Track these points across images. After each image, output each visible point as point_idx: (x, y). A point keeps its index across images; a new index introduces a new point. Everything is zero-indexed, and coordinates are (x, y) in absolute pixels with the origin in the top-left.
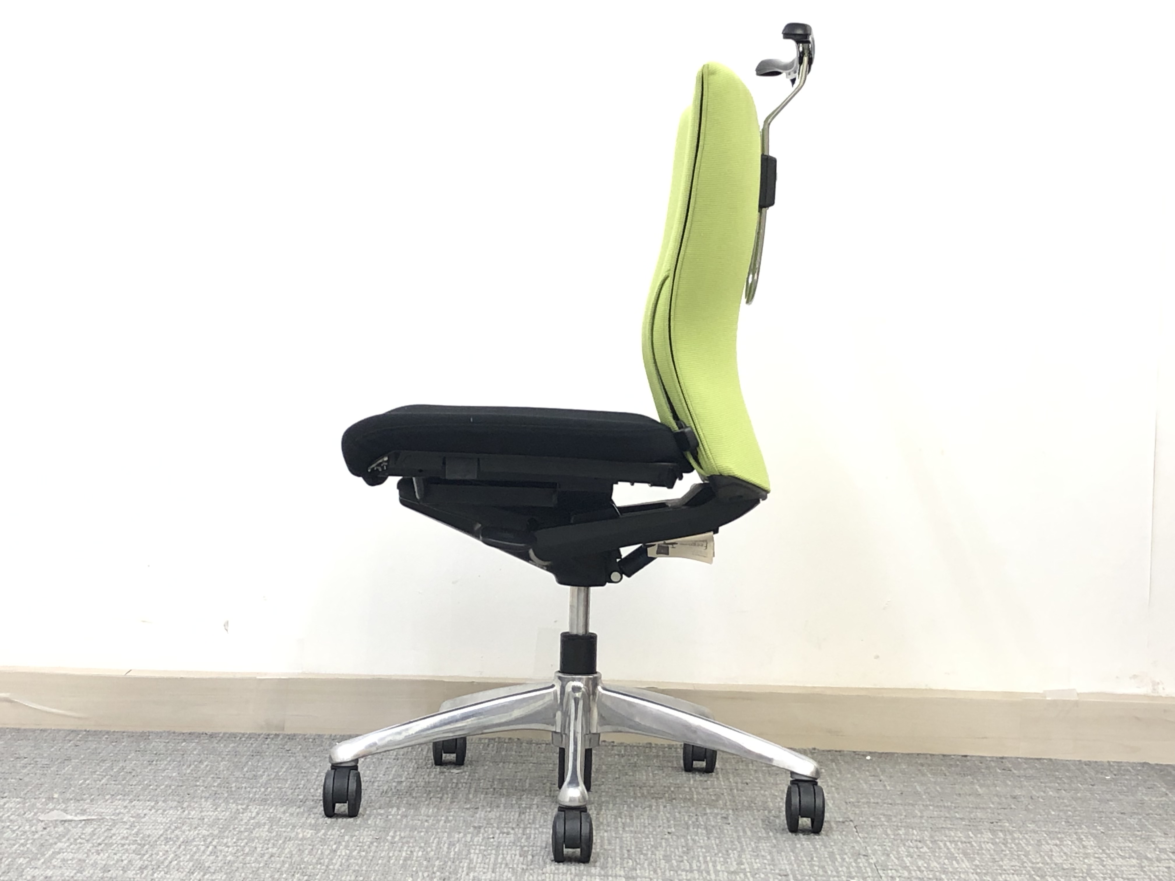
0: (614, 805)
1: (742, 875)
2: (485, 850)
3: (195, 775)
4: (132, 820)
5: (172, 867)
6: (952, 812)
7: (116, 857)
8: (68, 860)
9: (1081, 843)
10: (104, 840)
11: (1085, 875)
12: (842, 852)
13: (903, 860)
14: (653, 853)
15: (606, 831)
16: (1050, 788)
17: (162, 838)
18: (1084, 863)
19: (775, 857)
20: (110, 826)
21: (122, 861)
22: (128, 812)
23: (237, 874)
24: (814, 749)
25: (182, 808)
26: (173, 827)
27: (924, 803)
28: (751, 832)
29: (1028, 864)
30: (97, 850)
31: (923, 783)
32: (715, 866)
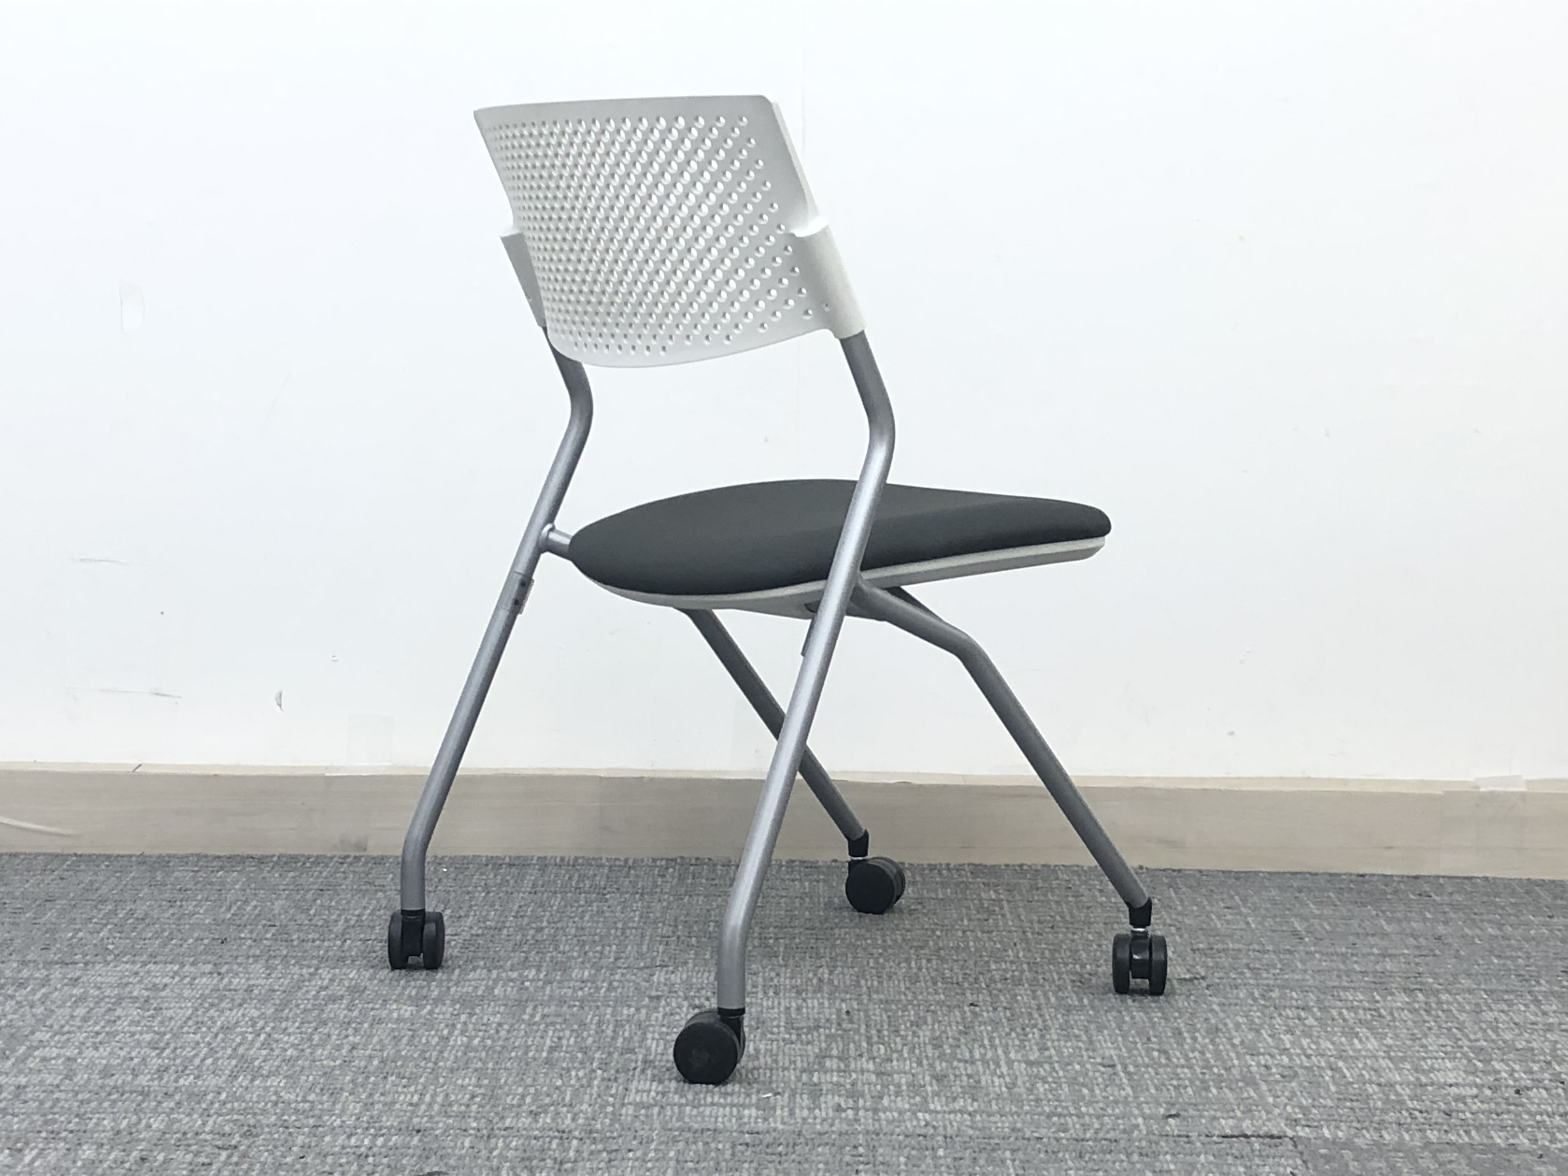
0: (854, 957)
1: (1047, 1067)
2: (667, 1034)
3: (238, 922)
4: (146, 994)
5: (205, 1068)
6: (1348, 962)
7: (122, 1053)
8: (51, 1059)
10: (103, 1027)
11: (1549, 1058)
12: (1193, 1029)
13: (1280, 1039)
14: (915, 1035)
15: (843, 1000)
16: (1489, 921)
17: (190, 1023)
18: (1547, 1039)
19: (1094, 1038)
20: (113, 1004)
21: (132, 1059)
22: (140, 982)
23: (303, 1078)
24: (1141, 867)
25: (219, 974)
26: (206, 1005)
27: (1308, 949)
28: (1057, 998)
29: (1464, 1042)
30: (94, 1043)
31: (1303, 918)
32: (1006, 1053)
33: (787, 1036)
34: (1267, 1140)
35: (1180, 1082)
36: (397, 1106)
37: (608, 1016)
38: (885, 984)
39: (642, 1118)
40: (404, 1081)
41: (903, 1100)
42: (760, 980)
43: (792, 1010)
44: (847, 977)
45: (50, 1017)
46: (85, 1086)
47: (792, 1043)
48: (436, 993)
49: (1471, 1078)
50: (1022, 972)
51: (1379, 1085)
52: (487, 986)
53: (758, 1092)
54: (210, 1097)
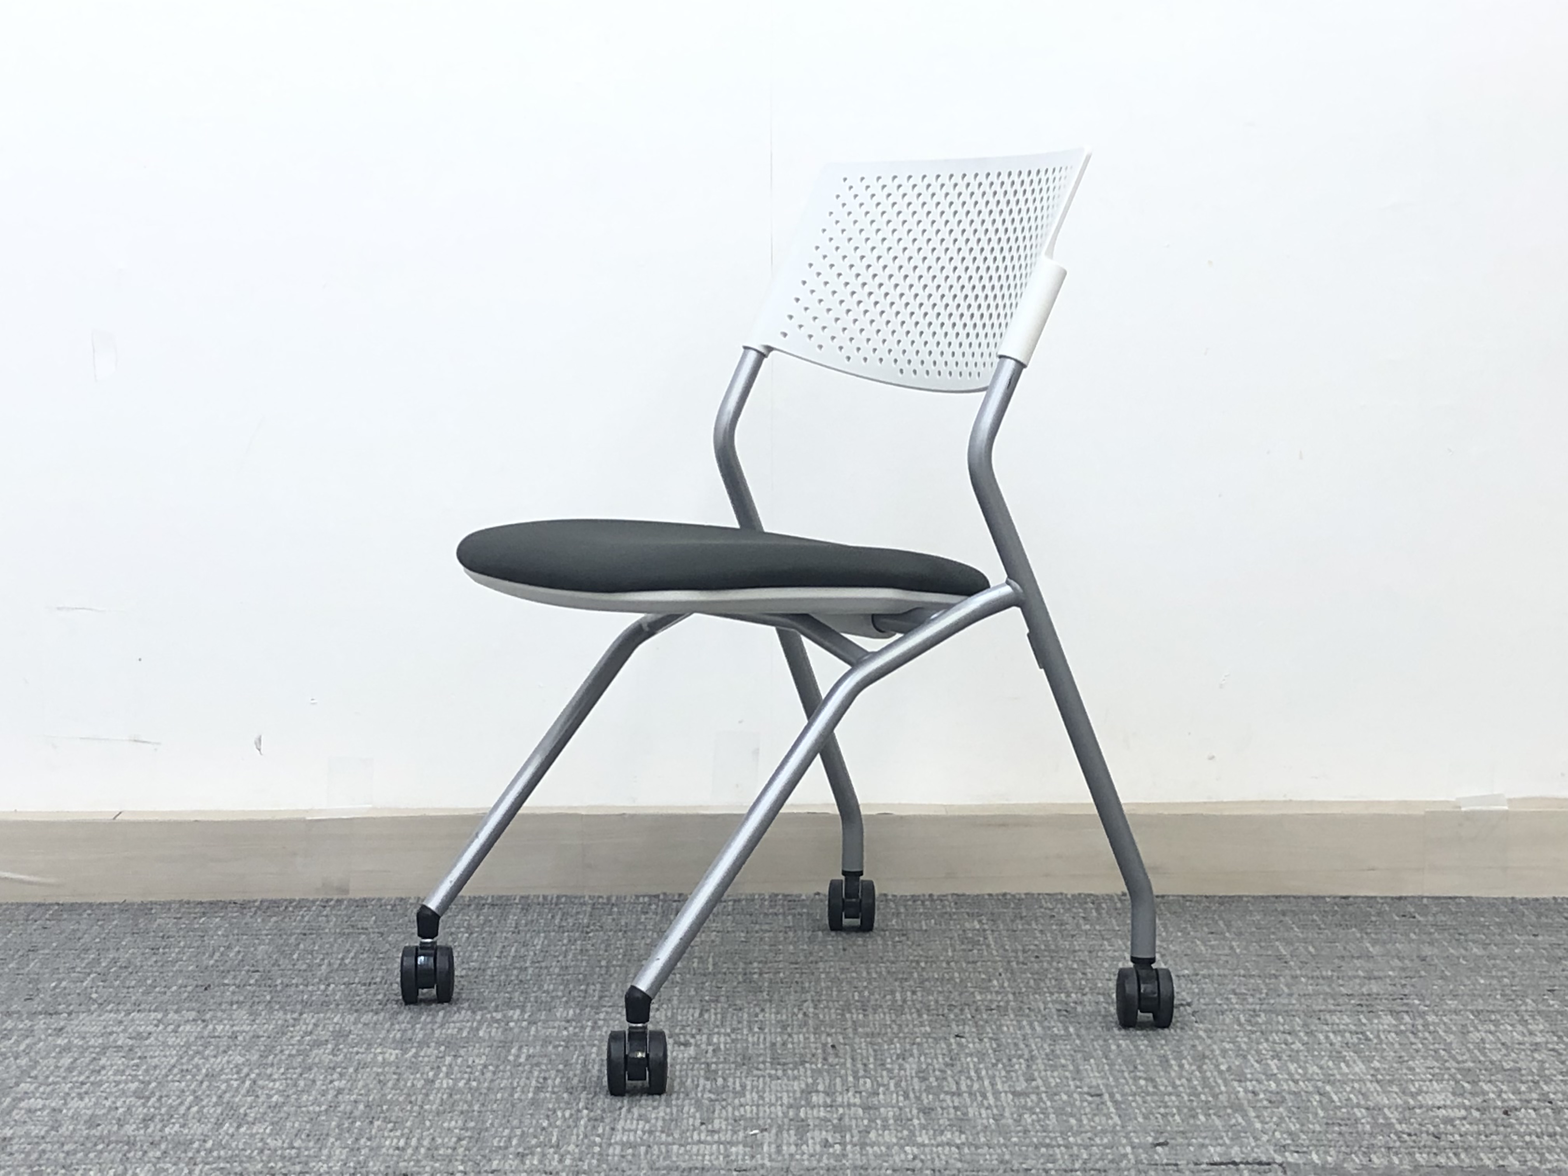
0: (839, 991)
1: (1034, 1097)
3: (221, 968)
4: (130, 1042)
5: (190, 1116)
6: (1334, 985)
7: (108, 1103)
8: (36, 1110)
9: (1525, 1027)
10: (88, 1077)
11: (1537, 1078)
12: (1179, 1057)
13: (1268, 1065)
14: (901, 1068)
15: (829, 1035)
16: (1474, 942)
17: (175, 1071)
18: (1534, 1059)
19: (1081, 1068)
20: (98, 1053)
21: (117, 1108)
22: (124, 1031)
23: (289, 1124)
25: (204, 1021)
26: (191, 1053)
27: (1293, 973)
28: (1043, 1028)
29: (1451, 1064)
30: (79, 1094)
31: (1288, 942)
32: (993, 1085)
33: (773, 1072)
34: (1256, 1167)
35: (1167, 1110)
36: (384, 1150)
37: (593, 1056)
38: (871, 1017)
39: (630, 1157)
40: (390, 1126)
41: (890, 1134)
42: (746, 1016)
43: (778, 1045)
44: (833, 1011)
45: (34, 1068)
46: (71, 1136)
47: (778, 1078)
48: (420, 1036)
49: (1459, 1100)
50: (1008, 1002)
51: (1368, 1109)
52: (471, 1028)
53: (745, 1129)
54: (196, 1145)
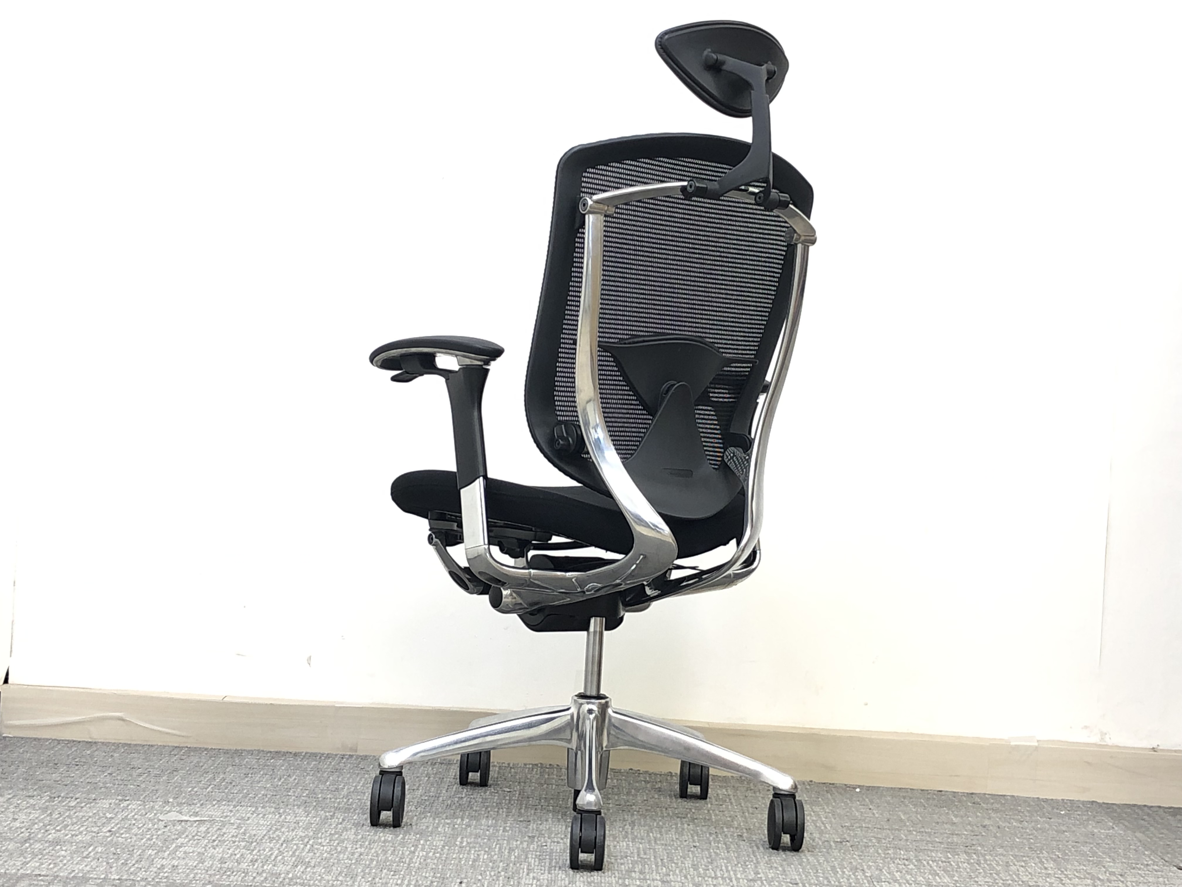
1: (759, 882)
2: (540, 856)
3: (286, 787)
4: (238, 821)
5: (278, 861)
6: (932, 836)
7: (230, 852)
8: (190, 853)
9: (1043, 865)
10: (217, 838)
12: (842, 867)
14: (683, 863)
15: (641, 843)
16: (1013, 819)
17: (266, 837)
18: (1047, 881)
20: (220, 826)
21: (235, 855)
22: (234, 815)
23: (334, 868)
24: (811, 781)
25: (279, 813)
26: (274, 829)
27: (909, 829)
30: (213, 845)
31: (906, 813)
37: (505, 845)
44: (642, 831)
52: (433, 827)
